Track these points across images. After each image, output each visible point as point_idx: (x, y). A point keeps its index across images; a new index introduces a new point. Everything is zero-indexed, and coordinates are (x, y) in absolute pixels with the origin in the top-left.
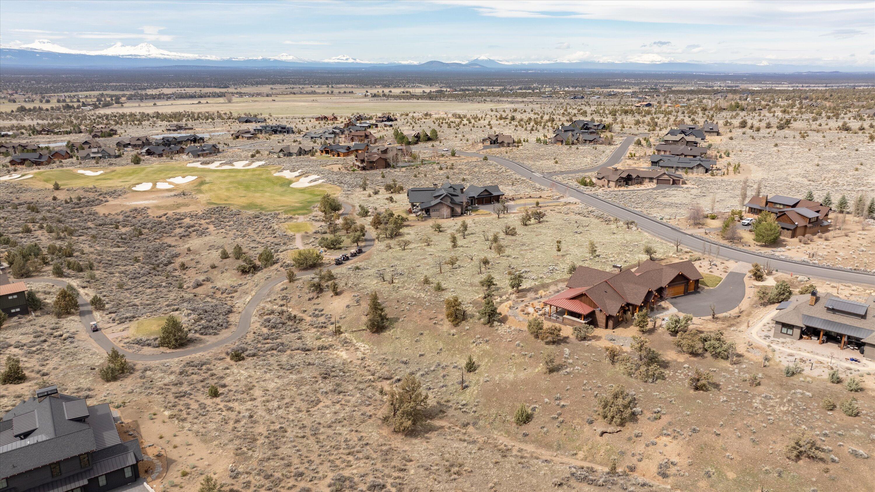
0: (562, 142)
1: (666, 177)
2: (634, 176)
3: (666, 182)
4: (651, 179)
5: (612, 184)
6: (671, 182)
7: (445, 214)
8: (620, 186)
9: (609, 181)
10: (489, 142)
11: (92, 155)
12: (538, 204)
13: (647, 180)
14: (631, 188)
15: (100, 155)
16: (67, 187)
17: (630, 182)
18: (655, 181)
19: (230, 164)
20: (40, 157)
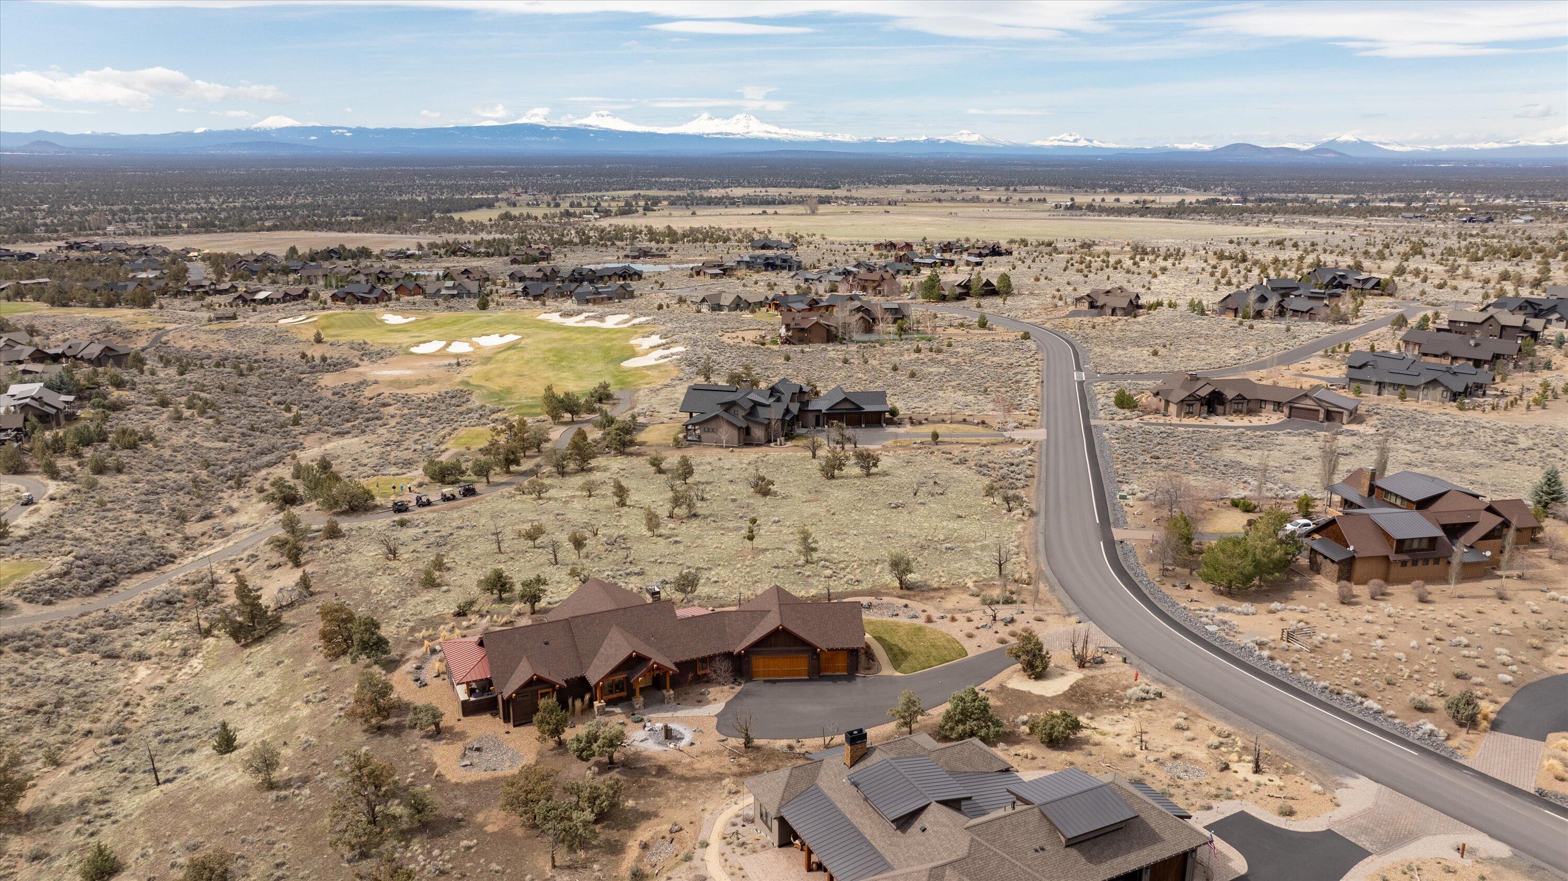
0: (1236, 311)
1: (1308, 403)
2: (1230, 394)
3: (1311, 414)
4: (1278, 406)
5: (1173, 408)
6: (1322, 416)
7: (724, 438)
8: (1189, 414)
9: (1167, 402)
10: (1087, 304)
11: (443, 292)
12: (935, 436)
13: (1270, 407)
14: (1221, 421)
15: (455, 292)
16: (331, 340)
17: (1220, 409)
18: (1286, 410)
19: (601, 318)
20: (370, 292)
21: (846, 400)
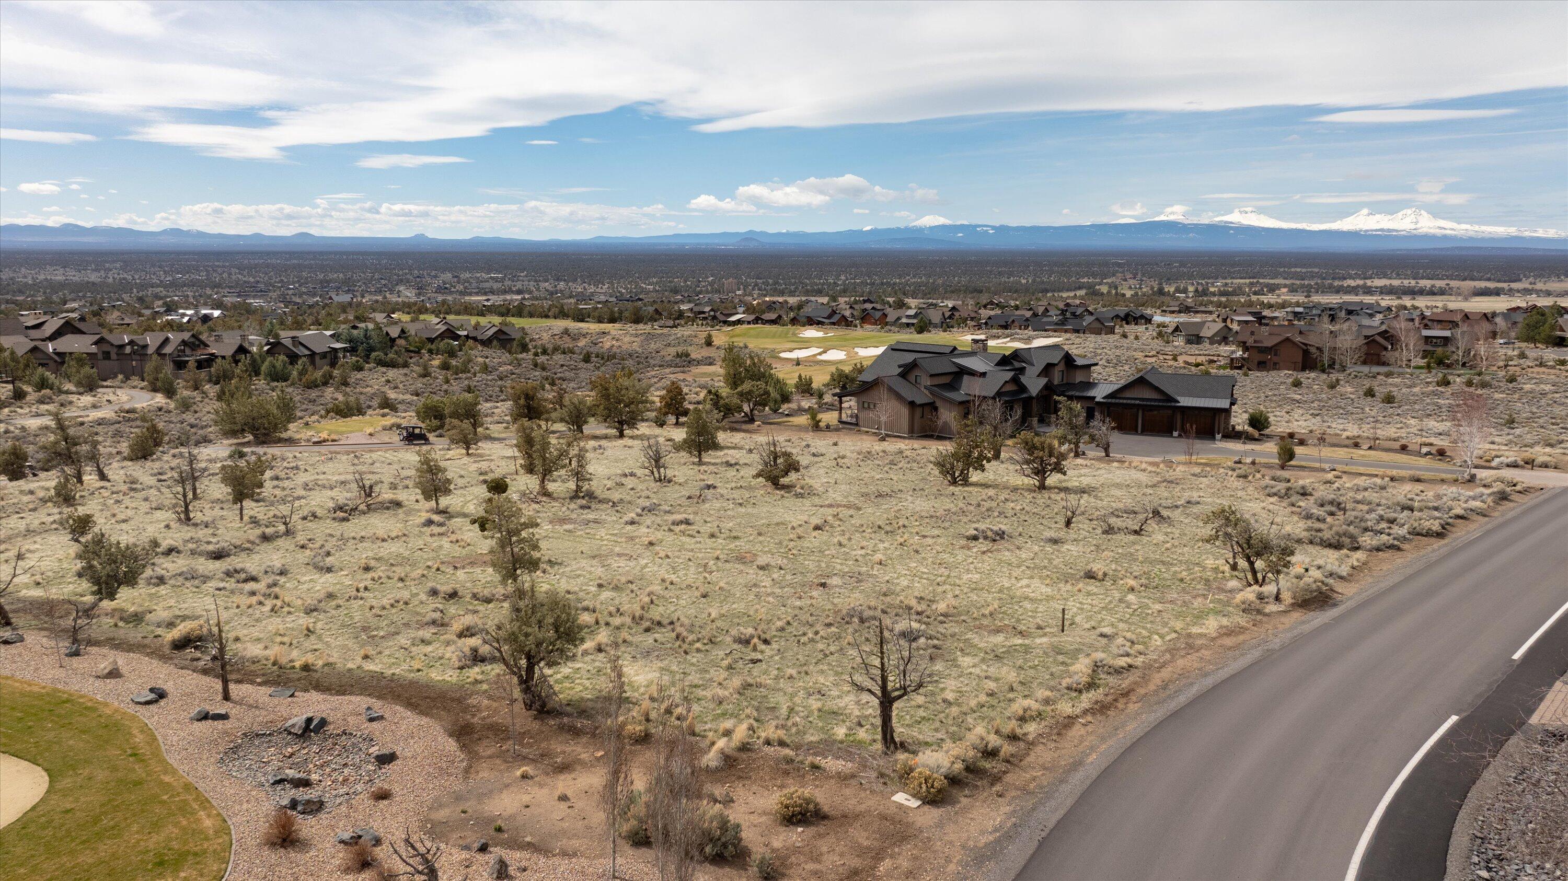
12: (1286, 455)
19: (1029, 340)
20: (829, 317)
21: (1141, 382)
